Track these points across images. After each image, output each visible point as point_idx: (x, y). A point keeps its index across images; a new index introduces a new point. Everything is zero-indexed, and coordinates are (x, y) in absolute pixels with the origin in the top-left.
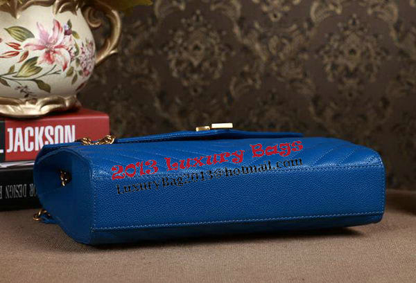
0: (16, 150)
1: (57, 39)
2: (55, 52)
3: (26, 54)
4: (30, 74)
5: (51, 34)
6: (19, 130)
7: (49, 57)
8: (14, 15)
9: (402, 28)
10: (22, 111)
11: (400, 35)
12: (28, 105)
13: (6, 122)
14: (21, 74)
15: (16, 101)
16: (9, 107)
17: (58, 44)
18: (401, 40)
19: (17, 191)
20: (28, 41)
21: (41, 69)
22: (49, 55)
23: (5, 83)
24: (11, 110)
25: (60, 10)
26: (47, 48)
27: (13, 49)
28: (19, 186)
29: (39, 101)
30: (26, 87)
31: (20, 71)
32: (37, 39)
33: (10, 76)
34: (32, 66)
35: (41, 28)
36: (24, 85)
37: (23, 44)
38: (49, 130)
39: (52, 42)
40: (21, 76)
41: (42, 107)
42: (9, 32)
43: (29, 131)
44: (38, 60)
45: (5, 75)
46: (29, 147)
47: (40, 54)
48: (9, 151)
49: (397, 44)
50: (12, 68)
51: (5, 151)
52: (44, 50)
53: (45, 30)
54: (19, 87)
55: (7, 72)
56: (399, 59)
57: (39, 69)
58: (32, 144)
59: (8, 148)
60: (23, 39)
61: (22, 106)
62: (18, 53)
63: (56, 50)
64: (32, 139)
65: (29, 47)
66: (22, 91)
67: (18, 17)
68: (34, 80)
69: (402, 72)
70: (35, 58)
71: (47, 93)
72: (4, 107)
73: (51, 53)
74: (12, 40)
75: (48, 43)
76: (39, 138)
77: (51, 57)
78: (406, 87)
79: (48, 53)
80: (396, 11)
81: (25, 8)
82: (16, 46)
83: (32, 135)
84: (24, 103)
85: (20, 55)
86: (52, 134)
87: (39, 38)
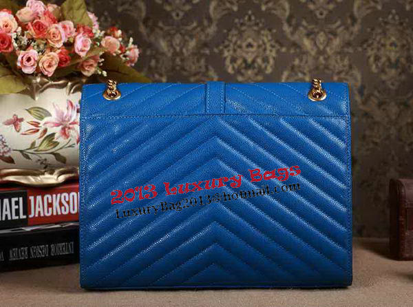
0: (37, 216)
1: (71, 117)
2: (69, 128)
3: (45, 131)
4: (49, 148)
5: (66, 112)
6: (39, 198)
7: (64, 133)
8: (33, 98)
9: (366, 92)
10: (41, 181)
11: (363, 98)
12: (47, 176)
13: (28, 190)
14: (41, 148)
15: (36, 172)
16: (30, 177)
17: (71, 121)
18: (364, 103)
19: (40, 252)
20: (46, 119)
21: (58, 143)
22: (65, 131)
23: (28, 157)
24: (32, 180)
25: (72, 91)
26: (62, 124)
27: (34, 127)
28: (41, 247)
29: (57, 172)
30: (46, 160)
31: (40, 146)
32: (54, 118)
33: (32, 151)
34: (50, 141)
35: (57, 107)
36: (43, 158)
37: (42, 122)
38: (65, 197)
39: (67, 119)
40: (41, 151)
41: (58, 176)
42: (30, 112)
43: (48, 198)
44: (56, 136)
45: (28, 149)
46: (48, 212)
47: (58, 130)
48: (30, 216)
49: (361, 107)
50: (33, 144)
51: (27, 217)
52: (61, 127)
53: (61, 108)
54: (39, 160)
55: (29, 147)
56: (364, 120)
57: (56, 144)
58: (50, 209)
59: (30, 214)
60: (41, 118)
61: (41, 177)
62: (38, 130)
63: (71, 126)
64: (50, 205)
65: (47, 125)
66: (42, 163)
67: (37, 98)
68: (52, 153)
69: (368, 133)
70: (53, 135)
71: (63, 164)
72: (26, 178)
73: (66, 129)
74: (33, 119)
75: (63, 121)
76: (56, 204)
77: (67, 133)
78: (371, 146)
79: (64, 129)
80: (359, 77)
81: (43, 91)
82: (36, 124)
83: (50, 201)
84: (43, 174)
85: (40, 131)
86: (67, 200)
87: (56, 117)
